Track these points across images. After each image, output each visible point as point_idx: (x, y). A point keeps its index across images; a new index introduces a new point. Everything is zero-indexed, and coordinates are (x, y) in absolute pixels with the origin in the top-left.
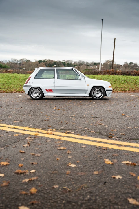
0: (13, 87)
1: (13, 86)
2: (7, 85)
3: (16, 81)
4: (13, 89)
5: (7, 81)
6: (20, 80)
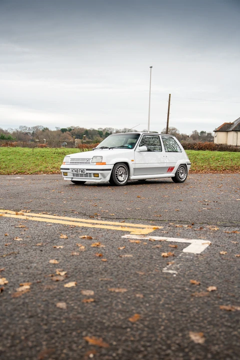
0: (12, 167)
1: (13, 165)
2: (4, 164)
3: (18, 157)
4: (12, 170)
5: (4, 158)
6: (24, 157)
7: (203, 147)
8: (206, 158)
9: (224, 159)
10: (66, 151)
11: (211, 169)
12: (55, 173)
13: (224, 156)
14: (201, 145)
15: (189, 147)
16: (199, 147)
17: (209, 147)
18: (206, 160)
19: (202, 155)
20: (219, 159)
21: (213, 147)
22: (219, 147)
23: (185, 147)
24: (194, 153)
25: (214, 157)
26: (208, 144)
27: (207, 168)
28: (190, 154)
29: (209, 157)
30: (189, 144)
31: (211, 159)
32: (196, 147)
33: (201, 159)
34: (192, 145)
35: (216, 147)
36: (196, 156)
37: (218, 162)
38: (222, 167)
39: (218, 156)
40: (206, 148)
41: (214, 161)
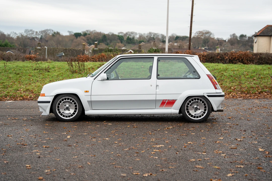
7: (235, 58)
8: (236, 74)
9: (262, 76)
10: (51, 66)
11: (242, 92)
12: (26, 99)
13: (262, 72)
14: (234, 56)
15: (218, 58)
16: (231, 58)
17: (244, 58)
18: (236, 78)
19: (232, 70)
20: (254, 76)
21: (249, 58)
22: (258, 57)
23: (214, 57)
24: (220, 68)
25: (248, 73)
26: (243, 54)
27: (236, 90)
28: (215, 69)
29: (241, 74)
30: (218, 55)
31: (243, 77)
32: (227, 58)
33: (229, 77)
34: (222, 55)
35: (254, 57)
36: (223, 72)
37: (253, 81)
38: (257, 89)
39: (253, 72)
40: (240, 59)
41: (247, 80)
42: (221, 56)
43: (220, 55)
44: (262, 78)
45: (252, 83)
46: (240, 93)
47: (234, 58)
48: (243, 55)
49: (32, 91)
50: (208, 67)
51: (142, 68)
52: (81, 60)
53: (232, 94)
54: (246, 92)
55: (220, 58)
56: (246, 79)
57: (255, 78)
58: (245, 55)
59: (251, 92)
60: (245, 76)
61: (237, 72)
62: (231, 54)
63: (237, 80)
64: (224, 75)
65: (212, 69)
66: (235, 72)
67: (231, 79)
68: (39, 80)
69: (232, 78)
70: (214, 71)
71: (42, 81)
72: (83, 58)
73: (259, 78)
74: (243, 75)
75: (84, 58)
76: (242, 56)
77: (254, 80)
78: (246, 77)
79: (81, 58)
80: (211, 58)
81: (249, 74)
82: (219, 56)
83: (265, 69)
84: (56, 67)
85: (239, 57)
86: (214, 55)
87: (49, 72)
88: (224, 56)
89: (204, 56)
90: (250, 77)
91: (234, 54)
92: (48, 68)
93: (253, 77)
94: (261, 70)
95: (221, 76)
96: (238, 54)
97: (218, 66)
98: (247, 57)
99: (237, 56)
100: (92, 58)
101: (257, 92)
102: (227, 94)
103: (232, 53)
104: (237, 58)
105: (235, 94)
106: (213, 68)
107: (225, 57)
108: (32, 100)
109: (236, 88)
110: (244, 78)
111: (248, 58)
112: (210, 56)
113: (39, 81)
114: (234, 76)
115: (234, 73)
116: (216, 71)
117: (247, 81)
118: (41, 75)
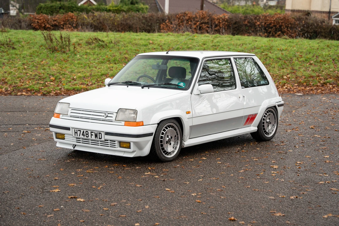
7: (270, 24)
8: (286, 56)
9: (320, 59)
10: (14, 40)
13: (320, 52)
14: (268, 20)
15: (246, 23)
16: (264, 24)
17: (283, 24)
18: (286, 62)
19: (278, 50)
20: (311, 59)
21: (290, 23)
22: (302, 22)
23: (239, 22)
24: (262, 46)
25: (301, 54)
26: (281, 17)
27: (290, 80)
28: (255, 47)
29: (292, 56)
30: (245, 18)
31: (296, 60)
32: (258, 23)
33: (277, 60)
34: (252, 20)
35: (296, 23)
36: (266, 53)
37: (310, 66)
38: (318, 78)
39: (308, 53)
40: (278, 26)
41: (302, 64)
42: (249, 21)
43: (248, 19)
44: (321, 61)
45: (308, 70)
46: (296, 85)
47: (268, 23)
48: (282, 20)
49: (3, 80)
50: (245, 43)
51: (151, 43)
52: (36, 22)
53: (286, 86)
54: (305, 84)
55: (248, 24)
56: (300, 63)
57: (312, 62)
58: (284, 19)
59: (311, 83)
60: (298, 58)
61: (286, 53)
62: (264, 18)
63: (288, 64)
64: (269, 57)
65: (251, 47)
66: (284, 52)
67: (280, 63)
68: (6, 62)
69: (281, 61)
70: (254, 50)
71: (10, 64)
72: (38, 19)
73: (317, 62)
74: (295, 56)
75: (40, 20)
76: (280, 21)
77: (311, 64)
78: (299, 60)
79: (35, 19)
80: (235, 23)
81: (303, 56)
82: (246, 21)
83: (322, 48)
84: (22, 40)
85: (275, 22)
86: (240, 19)
87: (14, 48)
88: (255, 21)
89: (226, 20)
90: (304, 60)
91: (269, 18)
92: (10, 41)
93: (309, 60)
94: (318, 49)
95: (265, 58)
96: (274, 19)
97: (256, 41)
98: (287, 23)
99: (273, 22)
100: (53, 20)
101: (319, 84)
102: (280, 87)
103: (266, 16)
104: (273, 24)
105: (291, 86)
106: (251, 45)
107: (256, 23)
108: (10, 94)
109: (289, 78)
110: (297, 62)
111: (288, 25)
112: (234, 20)
113: (6, 64)
114: (284, 58)
115: (282, 54)
116: (257, 51)
117: (302, 66)
118: (5, 54)
